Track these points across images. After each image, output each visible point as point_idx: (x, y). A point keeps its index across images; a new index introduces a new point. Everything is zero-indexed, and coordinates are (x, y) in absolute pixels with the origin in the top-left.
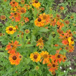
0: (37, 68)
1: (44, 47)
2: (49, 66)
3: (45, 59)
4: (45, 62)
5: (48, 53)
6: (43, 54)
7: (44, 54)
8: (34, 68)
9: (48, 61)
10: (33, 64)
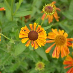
0: (40, 66)
1: (57, 11)
2: (67, 65)
3: (59, 47)
4: (58, 54)
5: (66, 35)
6: (55, 37)
7: (58, 34)
8: (35, 67)
9: (65, 52)
10: (32, 57)
